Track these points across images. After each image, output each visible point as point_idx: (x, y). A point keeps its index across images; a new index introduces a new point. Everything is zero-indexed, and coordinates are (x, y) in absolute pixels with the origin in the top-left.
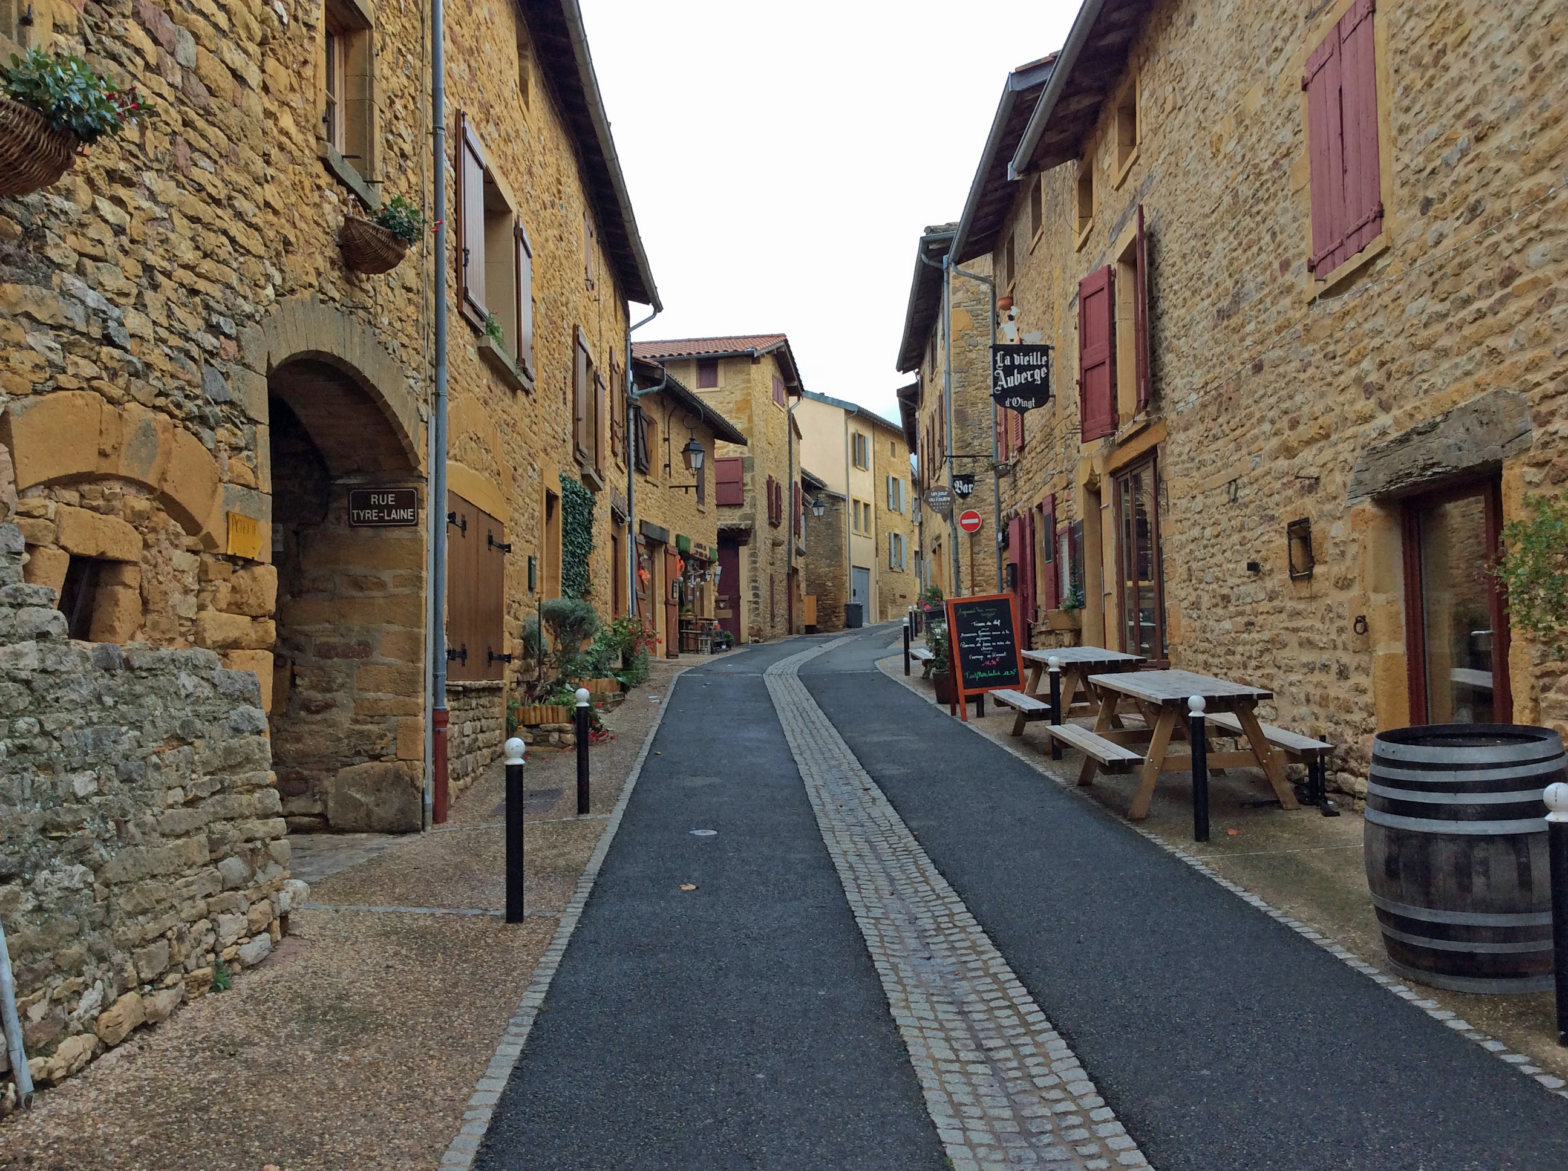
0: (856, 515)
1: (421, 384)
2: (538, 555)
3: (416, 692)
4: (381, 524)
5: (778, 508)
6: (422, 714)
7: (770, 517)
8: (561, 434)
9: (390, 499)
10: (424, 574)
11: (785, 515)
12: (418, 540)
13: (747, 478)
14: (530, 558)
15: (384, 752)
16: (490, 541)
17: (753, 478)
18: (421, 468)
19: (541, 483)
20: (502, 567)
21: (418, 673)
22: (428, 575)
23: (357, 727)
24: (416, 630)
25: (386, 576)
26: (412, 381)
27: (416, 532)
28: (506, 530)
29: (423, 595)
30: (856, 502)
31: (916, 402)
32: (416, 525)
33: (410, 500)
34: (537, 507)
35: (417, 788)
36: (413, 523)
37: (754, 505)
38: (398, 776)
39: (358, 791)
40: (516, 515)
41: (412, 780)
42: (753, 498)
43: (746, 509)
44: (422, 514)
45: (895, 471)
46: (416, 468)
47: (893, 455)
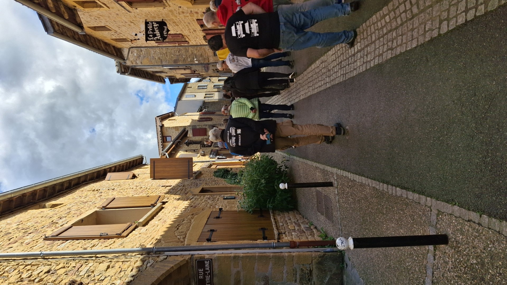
0: (208, 97)
1: (150, 260)
2: (223, 196)
3: (283, 257)
4: (211, 274)
5: (207, 118)
6: (292, 254)
7: (210, 121)
8: (181, 187)
9: (201, 270)
10: (232, 255)
11: (209, 116)
12: (219, 258)
13: (198, 127)
14: (224, 199)
15: (309, 269)
16: (218, 218)
17: (198, 126)
18: (187, 258)
19: (198, 195)
20: (227, 211)
21: (275, 256)
22: (233, 252)
23: (298, 280)
24: (257, 258)
25: (234, 271)
26: (149, 265)
27: (215, 259)
28: (214, 210)
29: (242, 255)
30: (205, 97)
31: (174, 79)
32: (212, 259)
33: (201, 263)
34: (206, 196)
35: (324, 255)
36: (211, 260)
37: (206, 125)
38: (320, 263)
39: (325, 279)
40: (208, 206)
41: (320, 257)
42: (204, 125)
43: (207, 127)
44: (207, 257)
45: (196, 87)
46: (187, 261)
47: (191, 87)
